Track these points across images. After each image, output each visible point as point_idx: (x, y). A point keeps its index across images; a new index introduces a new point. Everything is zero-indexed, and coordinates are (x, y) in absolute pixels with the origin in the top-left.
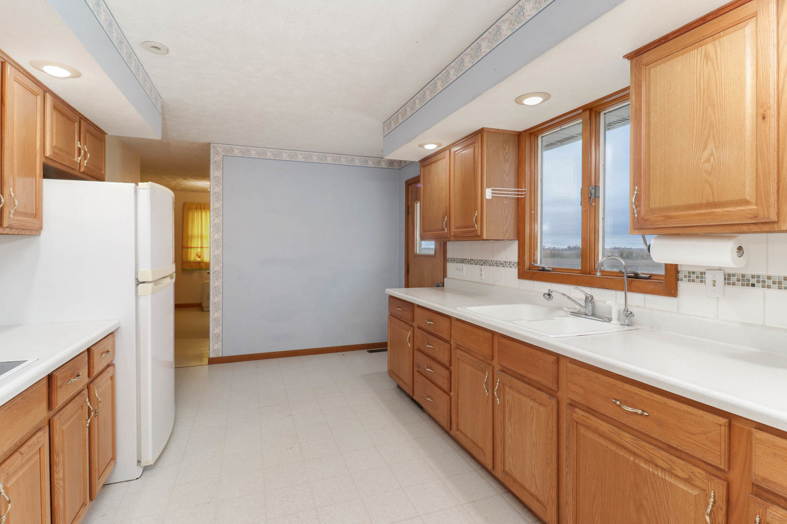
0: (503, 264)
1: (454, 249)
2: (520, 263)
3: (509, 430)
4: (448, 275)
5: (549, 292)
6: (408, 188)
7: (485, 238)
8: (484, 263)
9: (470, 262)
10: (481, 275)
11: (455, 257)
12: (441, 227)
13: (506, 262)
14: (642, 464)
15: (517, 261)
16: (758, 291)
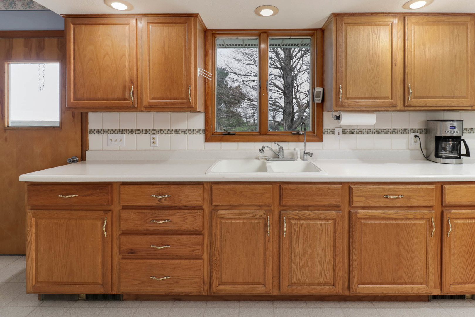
0: (185, 132)
2: (207, 130)
5: (263, 148)
10: (154, 143)
13: (188, 130)
14: (400, 222)
16: (355, 135)
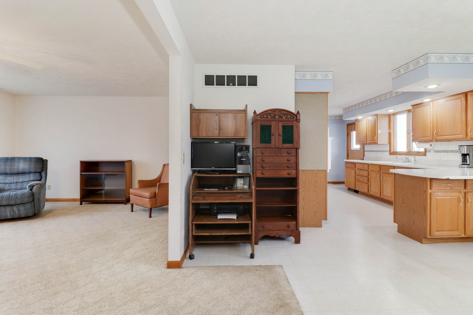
0: (385, 151)
1: (367, 148)
2: (390, 151)
3: (384, 185)
4: (365, 156)
6: (348, 127)
7: (378, 143)
8: (378, 151)
9: (373, 151)
11: (368, 150)
12: (363, 141)
13: (386, 151)
15: (389, 150)
16: (439, 153)
